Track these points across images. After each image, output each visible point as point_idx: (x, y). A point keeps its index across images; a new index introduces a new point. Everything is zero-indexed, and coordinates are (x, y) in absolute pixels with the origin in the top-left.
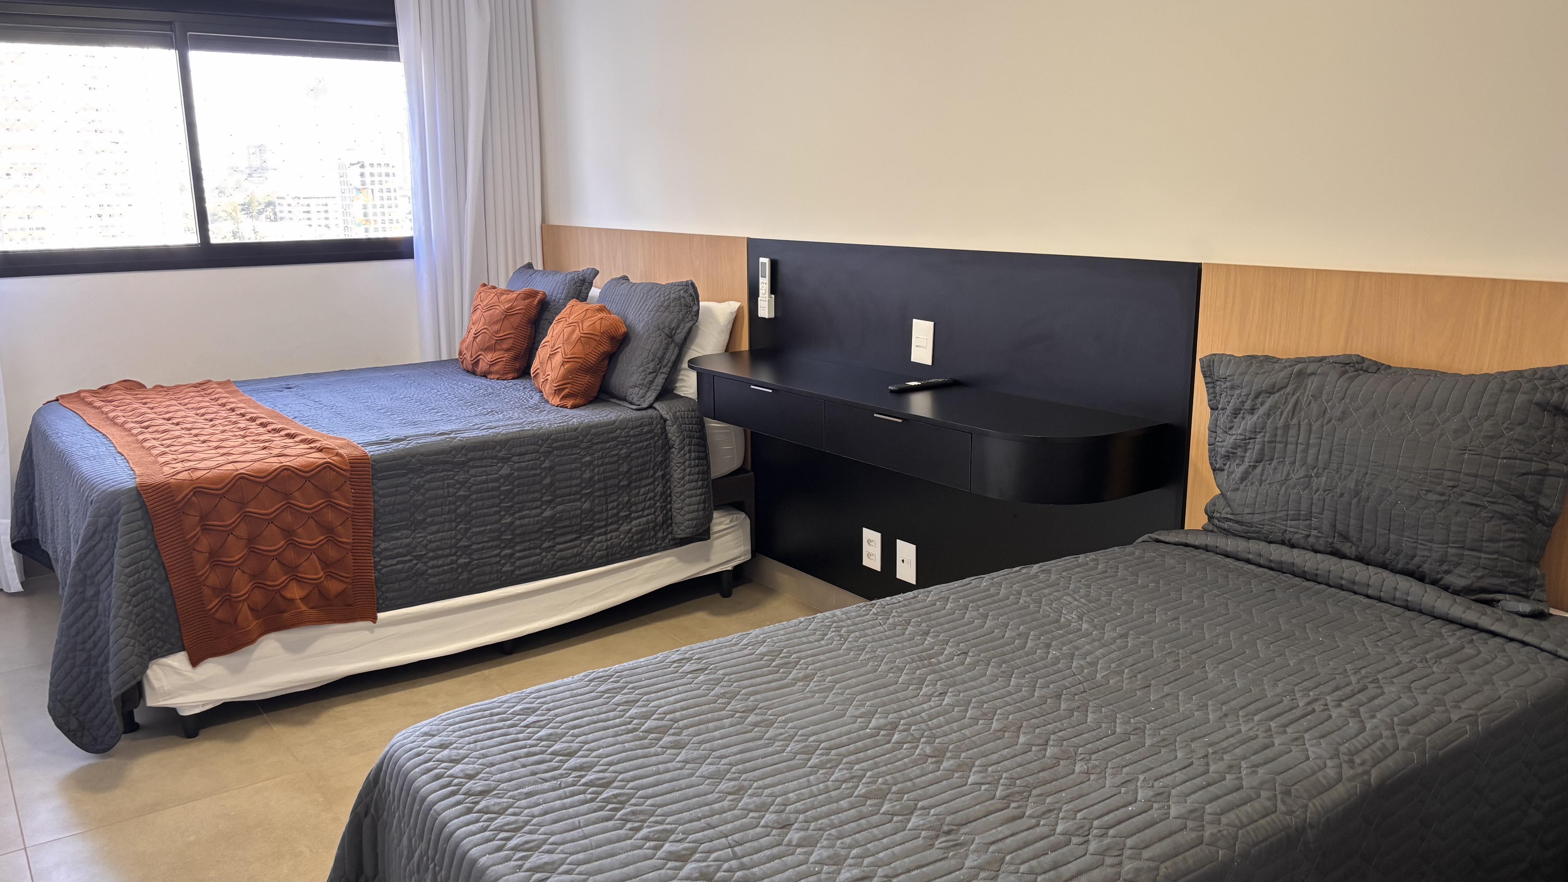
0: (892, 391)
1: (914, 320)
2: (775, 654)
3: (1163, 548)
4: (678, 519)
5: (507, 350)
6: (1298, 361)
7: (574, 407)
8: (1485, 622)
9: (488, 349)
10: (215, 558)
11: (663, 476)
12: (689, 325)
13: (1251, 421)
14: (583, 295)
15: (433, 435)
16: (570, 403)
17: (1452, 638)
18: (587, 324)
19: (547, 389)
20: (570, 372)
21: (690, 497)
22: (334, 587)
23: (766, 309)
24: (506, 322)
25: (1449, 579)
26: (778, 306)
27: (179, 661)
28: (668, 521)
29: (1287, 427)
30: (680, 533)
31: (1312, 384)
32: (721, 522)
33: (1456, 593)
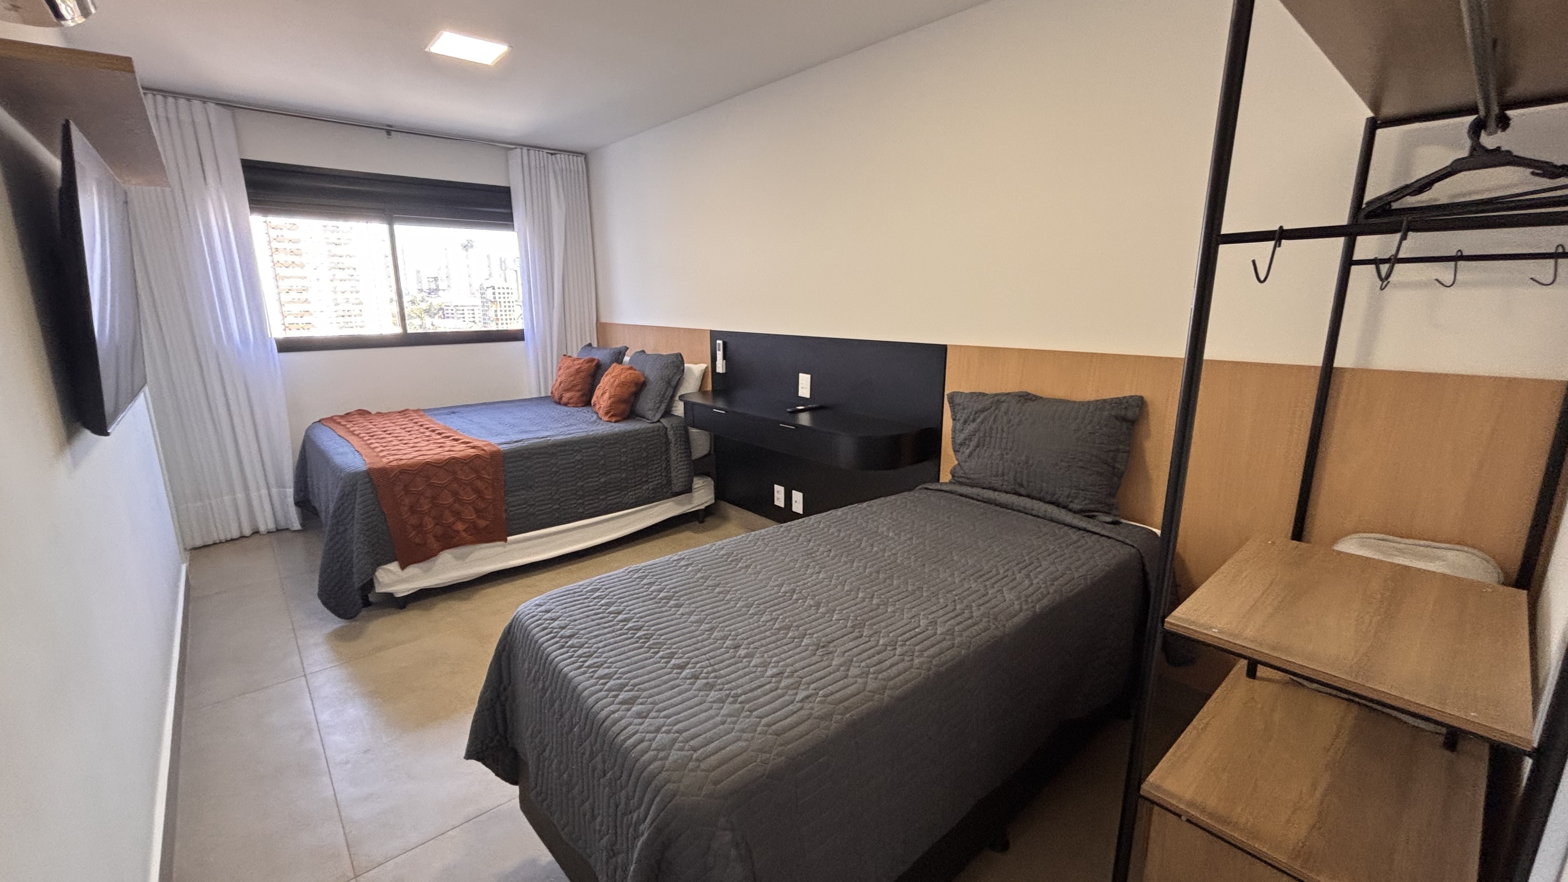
0: (790, 412)
1: (801, 375)
2: (729, 555)
3: (929, 492)
4: (675, 481)
5: (578, 391)
6: (996, 395)
7: (616, 422)
8: (1090, 527)
9: (567, 390)
10: (412, 510)
11: (666, 458)
12: (678, 377)
13: (973, 426)
14: (620, 361)
16: (614, 420)
17: (1074, 536)
18: (622, 377)
19: (601, 412)
20: (613, 403)
21: (680, 469)
22: (482, 523)
23: (720, 368)
24: (578, 376)
25: (1071, 506)
26: (728, 366)
27: (394, 566)
28: (669, 482)
29: (991, 429)
30: (676, 489)
31: (1004, 406)
32: (698, 482)
33: (1075, 512)
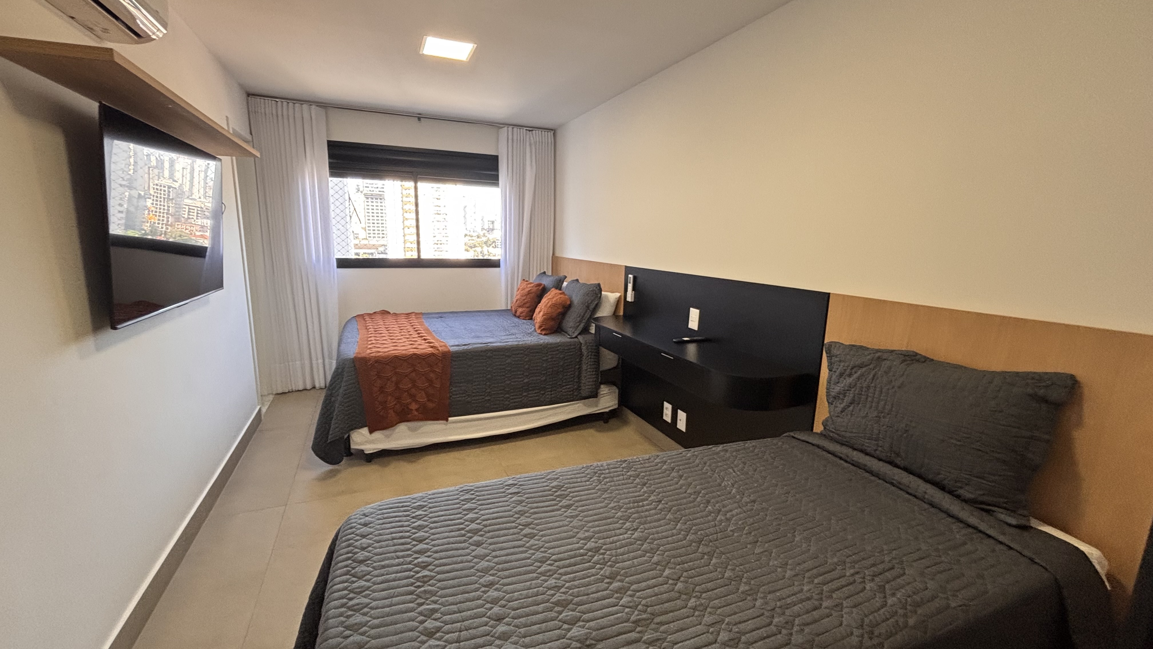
0: (675, 342)
1: (691, 309)
3: (795, 443)
4: (583, 388)
5: (528, 307)
6: (878, 351)
7: (545, 335)
9: (520, 307)
10: (382, 389)
11: (579, 368)
12: (596, 302)
14: (559, 287)
15: (481, 343)
16: (543, 333)
18: (555, 299)
19: (537, 326)
20: (545, 319)
21: (589, 378)
22: (431, 405)
23: (630, 298)
24: (528, 296)
25: (961, 492)
26: (635, 297)
27: (365, 431)
28: (579, 388)
30: (584, 395)
31: (885, 364)
32: (604, 390)
33: (966, 501)
